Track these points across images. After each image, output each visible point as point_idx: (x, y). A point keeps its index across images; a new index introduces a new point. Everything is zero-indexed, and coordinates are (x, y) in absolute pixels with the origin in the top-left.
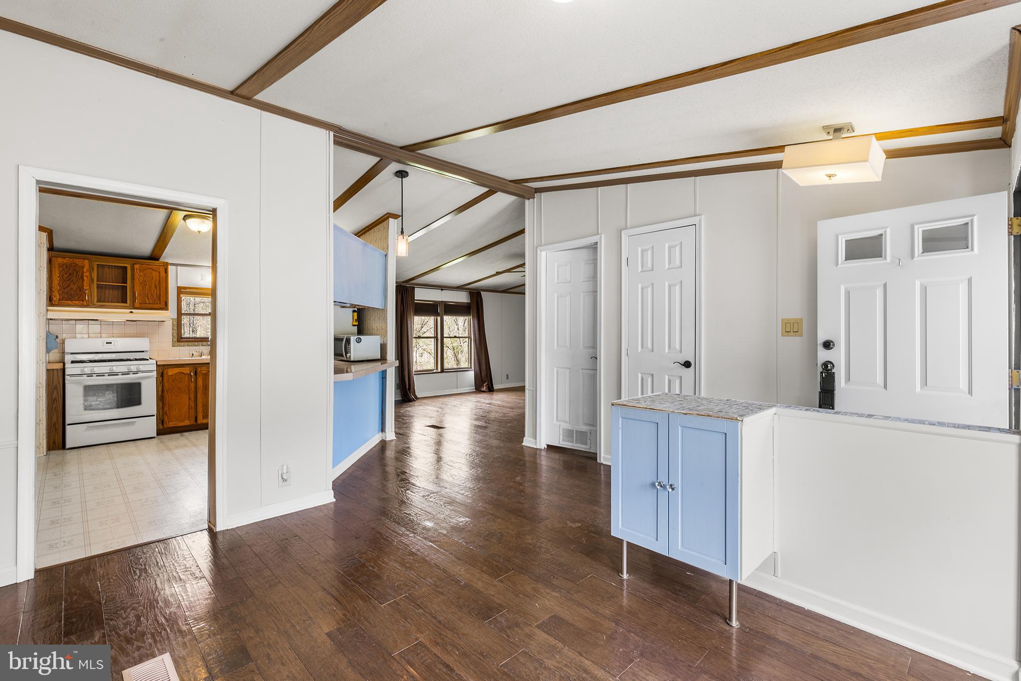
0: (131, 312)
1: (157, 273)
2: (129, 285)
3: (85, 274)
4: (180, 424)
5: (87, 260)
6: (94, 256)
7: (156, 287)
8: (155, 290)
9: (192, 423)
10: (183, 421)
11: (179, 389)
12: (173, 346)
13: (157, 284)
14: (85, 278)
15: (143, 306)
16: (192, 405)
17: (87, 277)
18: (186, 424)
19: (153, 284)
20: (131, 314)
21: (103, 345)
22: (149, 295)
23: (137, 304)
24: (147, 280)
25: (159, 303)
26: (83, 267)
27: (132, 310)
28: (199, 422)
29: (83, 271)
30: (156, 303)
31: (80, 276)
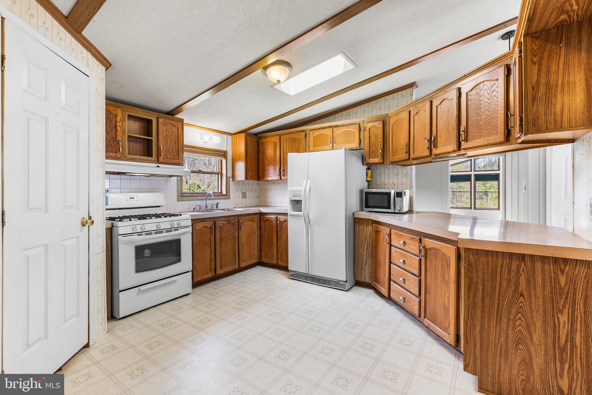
0: (158, 166)
1: (176, 129)
2: (154, 138)
3: (118, 124)
4: (205, 277)
5: (120, 109)
6: (125, 106)
7: (175, 143)
8: (175, 145)
9: (213, 275)
10: (207, 274)
11: (204, 242)
12: (178, 201)
13: (176, 140)
14: (118, 128)
15: (166, 160)
16: (213, 257)
17: (120, 127)
18: (209, 276)
19: (173, 139)
20: (158, 168)
21: (127, 201)
22: (170, 150)
23: (161, 159)
24: (168, 135)
25: (177, 159)
26: (116, 116)
27: (158, 165)
28: (217, 273)
29: (116, 120)
30: (175, 158)
31: (113, 125)
